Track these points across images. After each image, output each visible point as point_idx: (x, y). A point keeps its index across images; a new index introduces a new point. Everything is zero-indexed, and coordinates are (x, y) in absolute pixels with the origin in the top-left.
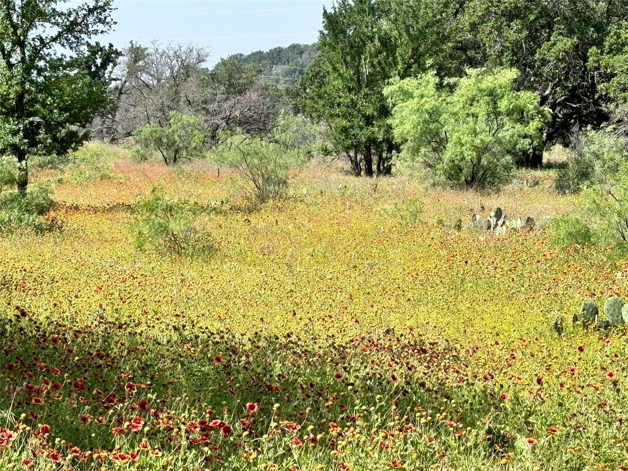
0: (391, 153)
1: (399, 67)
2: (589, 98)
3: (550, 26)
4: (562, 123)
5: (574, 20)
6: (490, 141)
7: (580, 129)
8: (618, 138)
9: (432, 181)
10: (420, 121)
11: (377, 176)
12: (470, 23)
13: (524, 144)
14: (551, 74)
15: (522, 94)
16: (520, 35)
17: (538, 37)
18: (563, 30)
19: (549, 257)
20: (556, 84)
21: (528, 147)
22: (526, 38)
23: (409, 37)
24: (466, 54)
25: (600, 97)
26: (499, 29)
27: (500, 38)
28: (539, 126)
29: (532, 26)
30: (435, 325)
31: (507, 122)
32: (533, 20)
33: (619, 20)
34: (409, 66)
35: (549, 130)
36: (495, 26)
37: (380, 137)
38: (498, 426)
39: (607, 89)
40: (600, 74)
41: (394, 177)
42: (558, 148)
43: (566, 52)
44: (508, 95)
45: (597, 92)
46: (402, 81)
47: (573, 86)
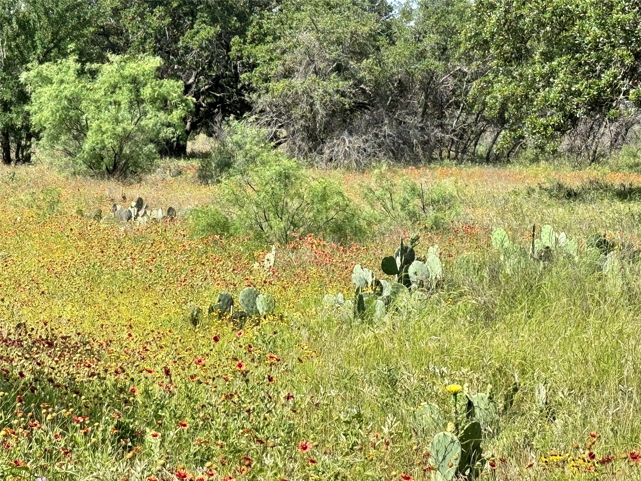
0: (30, 141)
1: (39, 51)
2: (232, 87)
3: (193, 14)
4: (206, 112)
5: (217, 8)
6: (133, 129)
7: (223, 119)
8: (260, 128)
9: (73, 170)
10: (59, 108)
11: (16, 164)
12: (112, 8)
13: (167, 133)
14: (195, 63)
15: (165, 81)
16: (163, 21)
17: (182, 25)
18: (207, 18)
19: (187, 248)
20: (200, 73)
21: (172, 136)
22: (169, 25)
23: (48, 20)
24: (108, 40)
25: (243, 87)
26: (142, 15)
27: (143, 24)
28: (183, 115)
29: (175, 13)
30: (69, 318)
31: (150, 110)
32: (176, 7)
33: (261, 10)
34: (49, 51)
35: (192, 119)
36: (138, 12)
37: (19, 124)
38: (127, 421)
39: (250, 79)
40: (242, 63)
41: (32, 165)
42: (202, 137)
43: (210, 41)
44: (151, 83)
45: (240, 82)
46: (40, 66)
47: (216, 75)
